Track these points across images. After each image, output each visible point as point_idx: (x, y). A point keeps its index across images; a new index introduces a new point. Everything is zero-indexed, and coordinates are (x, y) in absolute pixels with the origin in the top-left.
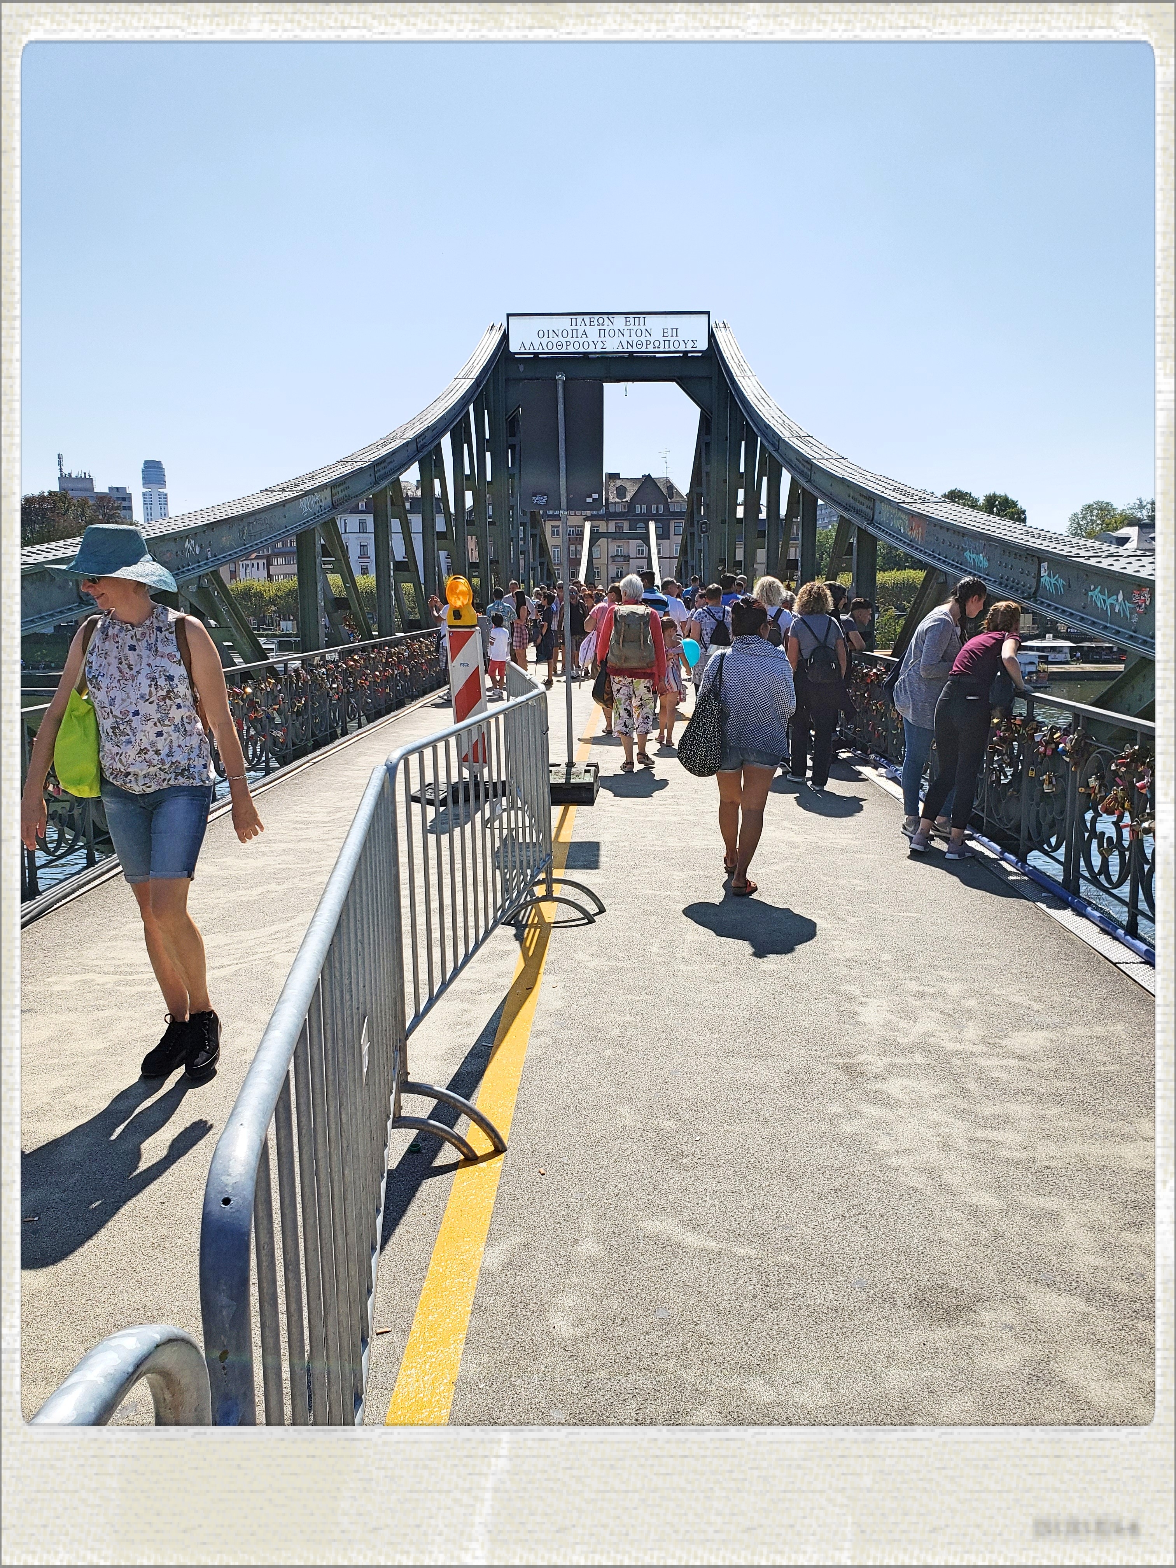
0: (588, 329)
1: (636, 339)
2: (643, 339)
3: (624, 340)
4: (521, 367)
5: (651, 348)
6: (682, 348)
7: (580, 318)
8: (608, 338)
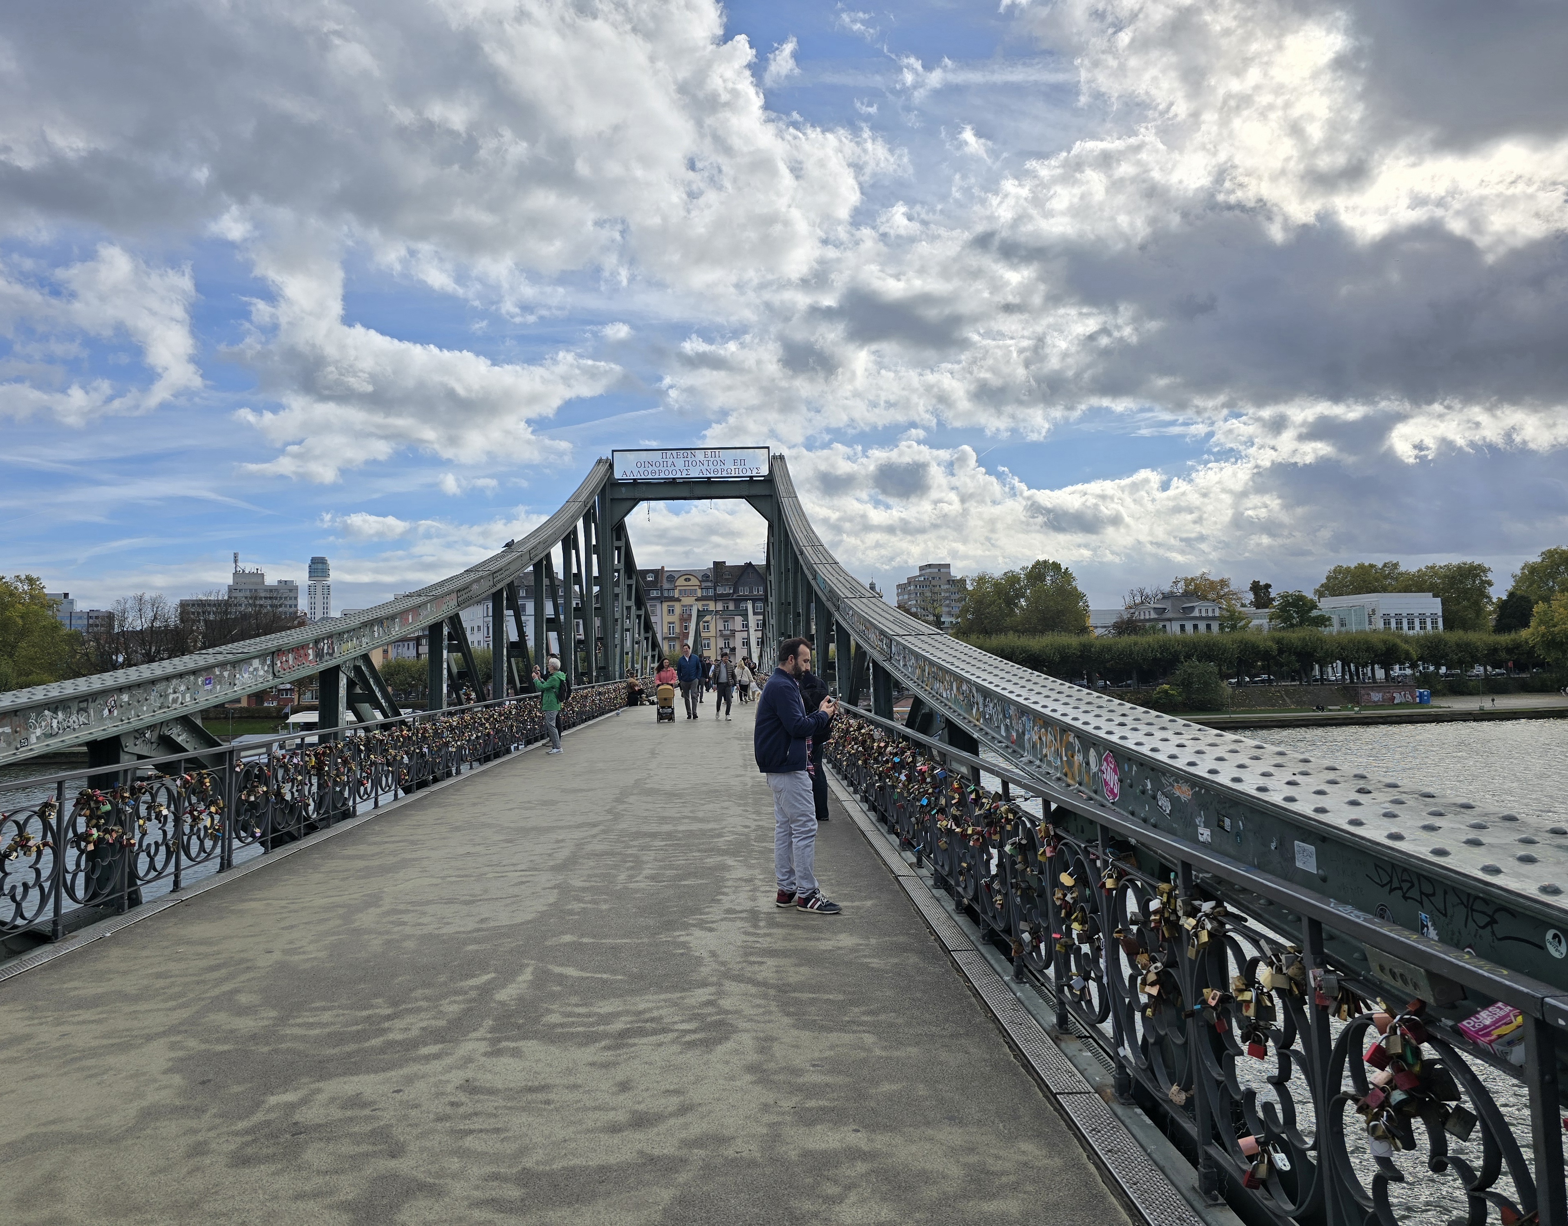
0: (675, 460)
1: (713, 468)
2: (718, 467)
3: (704, 468)
4: (623, 489)
5: (724, 474)
6: (749, 474)
7: (669, 452)
8: (691, 467)
